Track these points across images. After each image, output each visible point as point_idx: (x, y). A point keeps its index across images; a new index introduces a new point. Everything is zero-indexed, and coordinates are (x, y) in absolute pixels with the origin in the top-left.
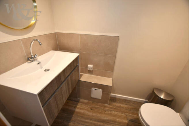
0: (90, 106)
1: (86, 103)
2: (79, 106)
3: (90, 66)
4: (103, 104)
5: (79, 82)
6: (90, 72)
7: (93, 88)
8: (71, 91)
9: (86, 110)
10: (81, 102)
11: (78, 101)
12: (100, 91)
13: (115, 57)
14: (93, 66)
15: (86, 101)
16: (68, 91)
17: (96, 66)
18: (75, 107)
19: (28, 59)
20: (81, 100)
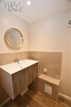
0: (43, 99)
1: (40, 95)
2: (36, 96)
3: (45, 70)
4: (53, 100)
5: (37, 78)
6: (45, 74)
7: (46, 85)
8: (31, 82)
9: (40, 100)
10: (38, 94)
11: (36, 93)
12: (50, 88)
13: (61, 65)
14: (47, 70)
15: (41, 94)
16: (29, 81)
17: (49, 70)
18: (33, 96)
19: (15, 61)
20: (38, 92)
